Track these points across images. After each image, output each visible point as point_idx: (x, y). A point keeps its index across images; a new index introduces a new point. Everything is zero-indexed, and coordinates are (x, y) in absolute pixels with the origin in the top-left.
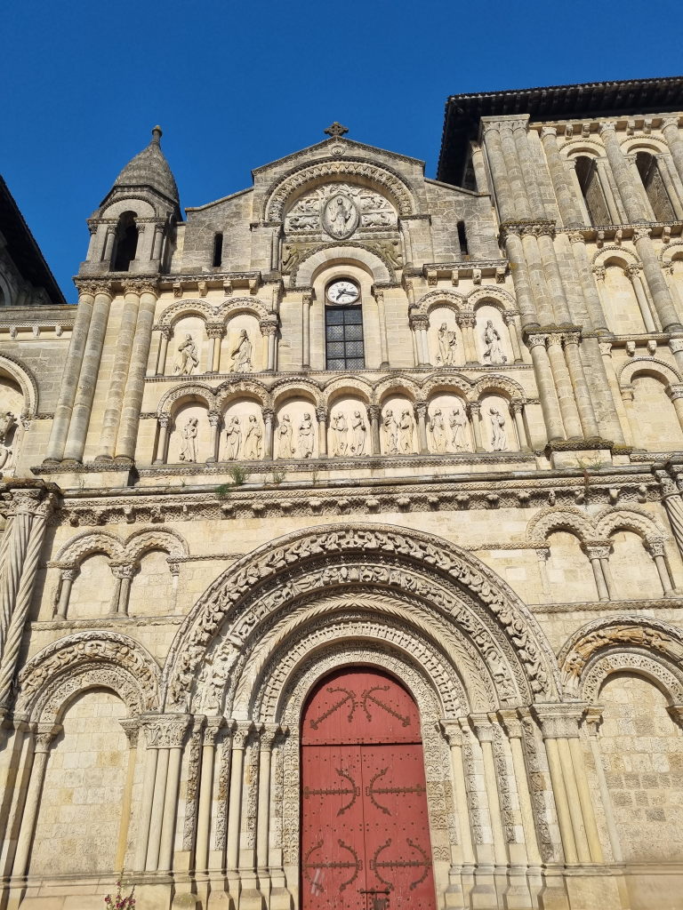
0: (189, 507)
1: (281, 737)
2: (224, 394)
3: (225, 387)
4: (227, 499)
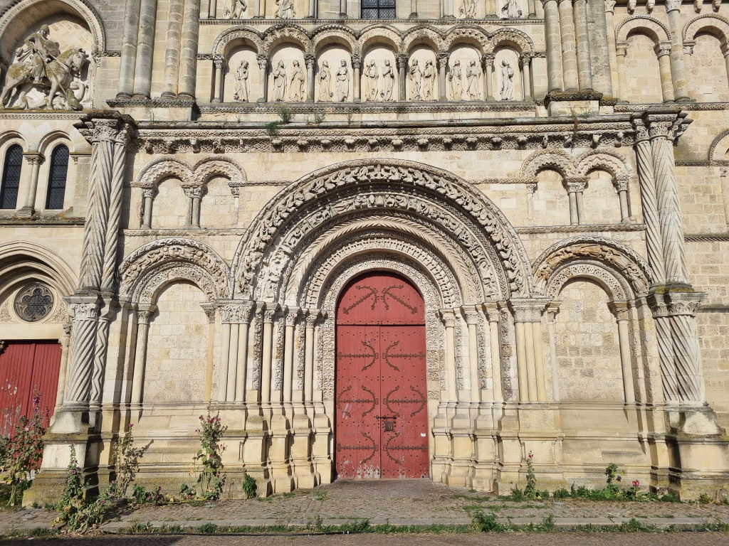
0: (245, 141)
1: (321, 319)
2: (270, 39)
3: (271, 31)
4: (276, 135)
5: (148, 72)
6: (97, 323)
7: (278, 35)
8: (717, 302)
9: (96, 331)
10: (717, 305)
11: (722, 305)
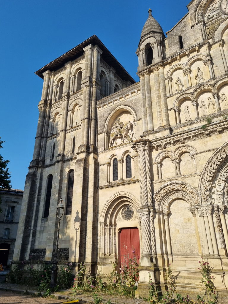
0: (193, 136)
2: (196, 93)
3: (195, 90)
4: (206, 130)
5: (152, 122)
6: (149, 219)
7: (199, 90)
9: (149, 223)
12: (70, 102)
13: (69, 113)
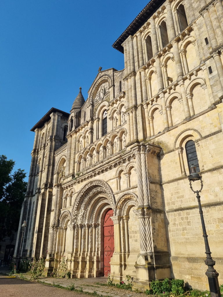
4: (77, 180)
5: (69, 170)
6: (54, 233)
7: (85, 151)
8: (180, 207)
10: (180, 208)
11: (181, 208)
12: (45, 151)
13: (44, 159)
